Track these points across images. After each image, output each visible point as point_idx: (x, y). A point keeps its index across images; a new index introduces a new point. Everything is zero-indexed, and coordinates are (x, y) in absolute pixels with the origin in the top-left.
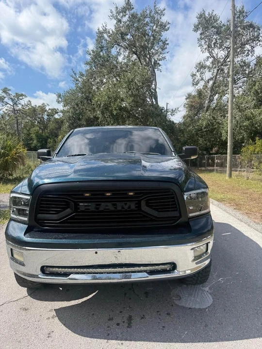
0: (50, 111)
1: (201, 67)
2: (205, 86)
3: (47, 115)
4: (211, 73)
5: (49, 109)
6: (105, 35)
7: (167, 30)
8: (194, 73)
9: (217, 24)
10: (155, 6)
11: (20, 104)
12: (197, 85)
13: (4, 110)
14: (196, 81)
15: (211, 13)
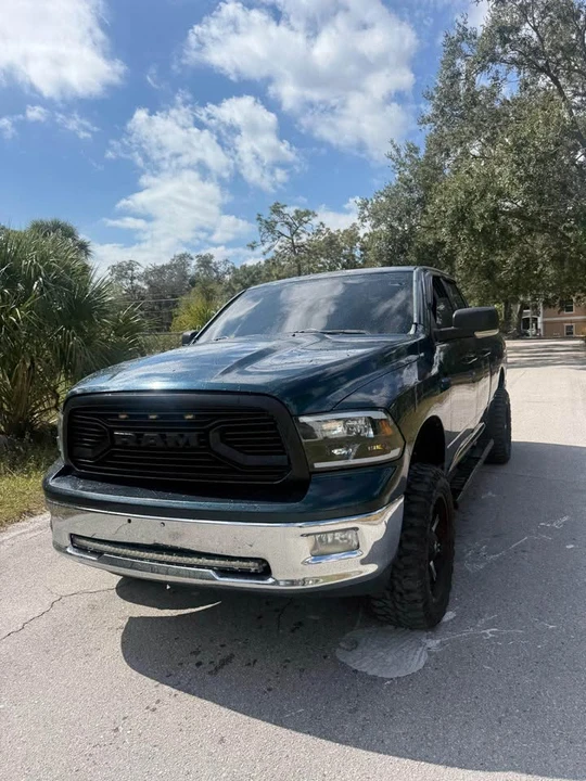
0: (366, 239)
3: (361, 249)
5: (365, 235)
6: (465, 47)
11: (303, 231)
13: (276, 248)
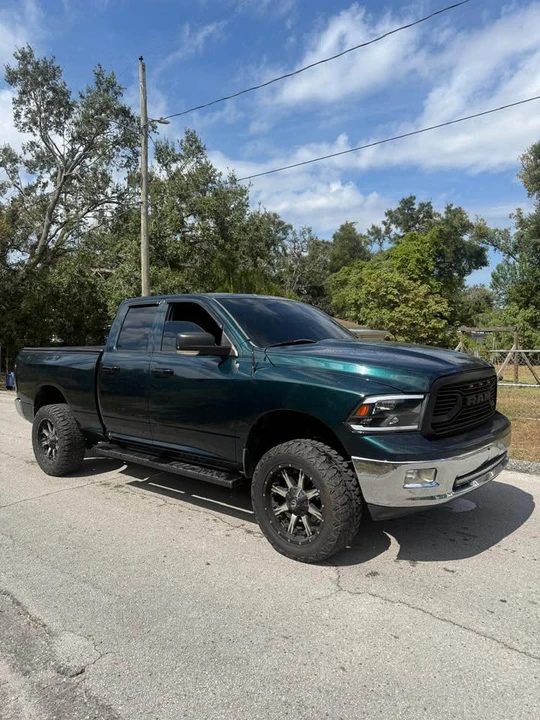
1: (7, 157)
2: (19, 202)
9: (56, 84)
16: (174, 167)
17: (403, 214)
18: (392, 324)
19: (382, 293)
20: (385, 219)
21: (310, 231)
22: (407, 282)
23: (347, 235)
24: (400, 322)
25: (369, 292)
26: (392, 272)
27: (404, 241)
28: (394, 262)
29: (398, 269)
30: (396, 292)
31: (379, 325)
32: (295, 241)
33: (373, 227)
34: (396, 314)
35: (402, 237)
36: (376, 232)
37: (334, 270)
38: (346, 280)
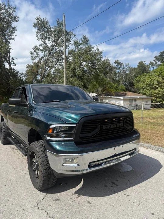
1: (36, 49)
2: (39, 61)
4: (43, 54)
7: (17, 22)
8: (32, 52)
9: (47, 26)
10: (8, 4)
12: (34, 59)
14: (33, 57)
15: (44, 19)
16: (79, 47)
17: (161, 57)
18: (155, 94)
19: (152, 84)
20: (154, 59)
21: (129, 64)
22: (161, 80)
23: (141, 65)
24: (159, 94)
25: (147, 84)
26: (156, 77)
27: (161, 66)
28: (157, 73)
29: (158, 76)
30: (157, 83)
31: (151, 95)
32: (123, 68)
33: (151, 62)
34: (157, 91)
35: (161, 65)
36: (152, 64)
37: (136, 77)
38: (140, 80)
